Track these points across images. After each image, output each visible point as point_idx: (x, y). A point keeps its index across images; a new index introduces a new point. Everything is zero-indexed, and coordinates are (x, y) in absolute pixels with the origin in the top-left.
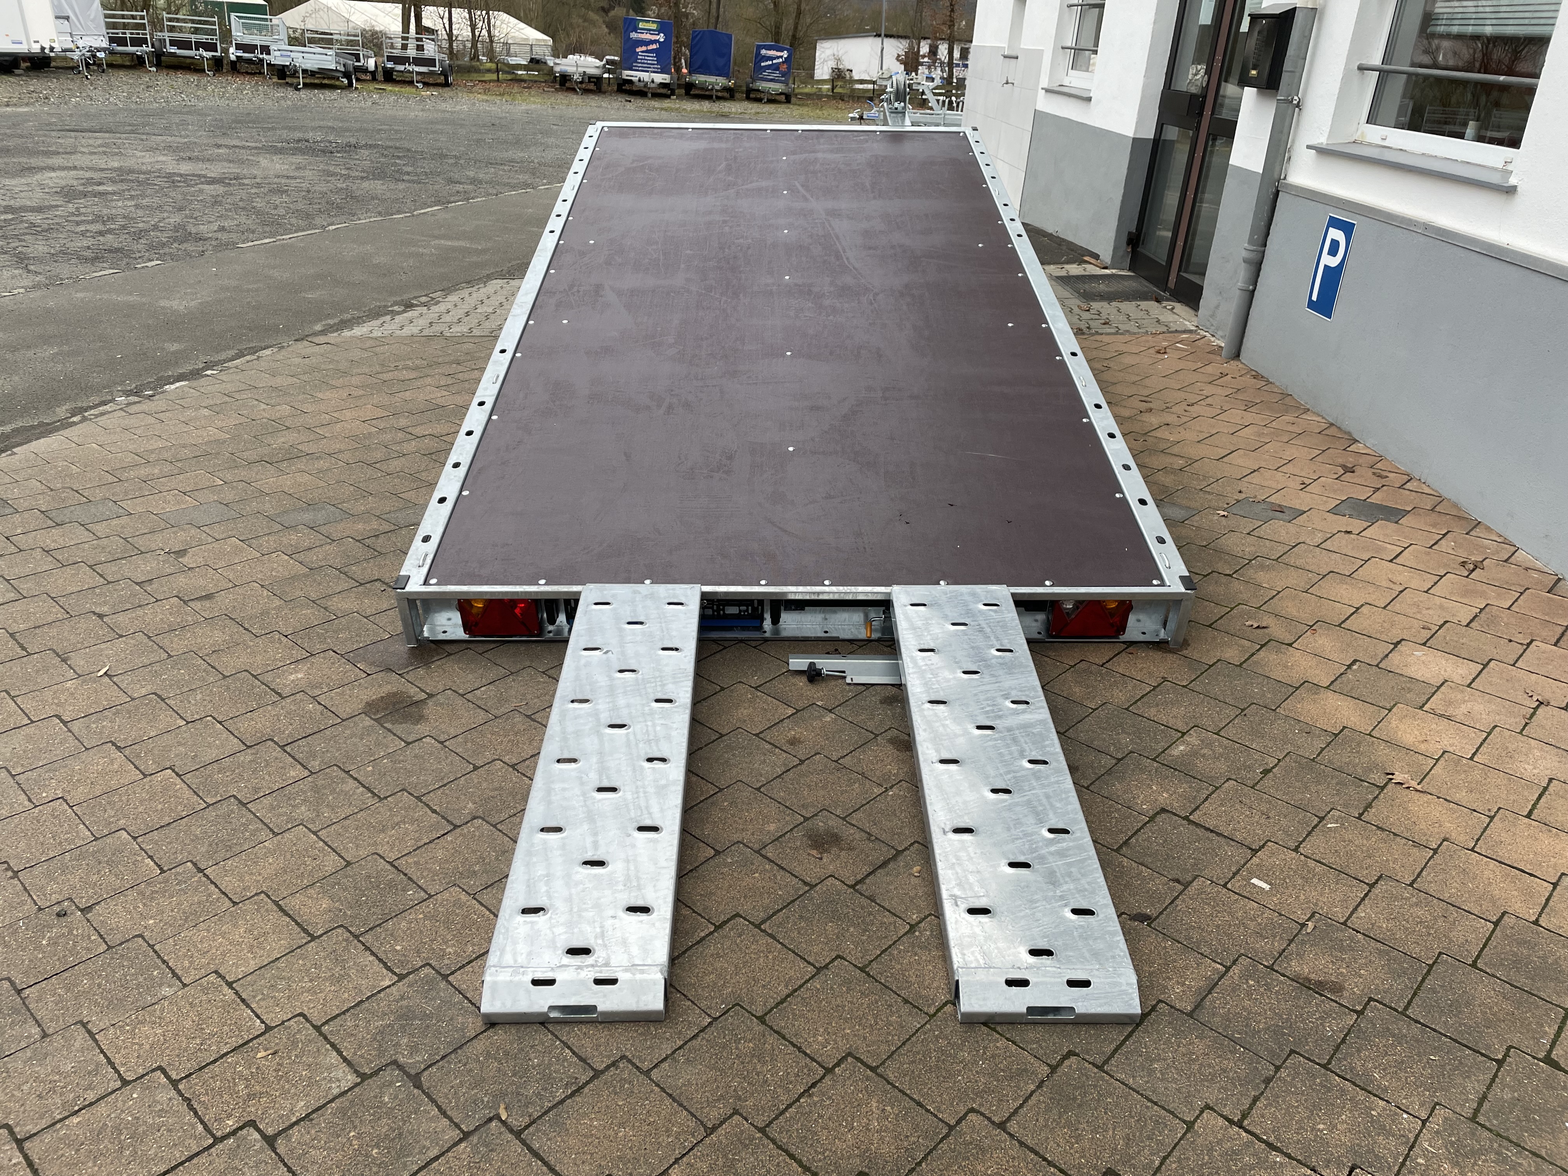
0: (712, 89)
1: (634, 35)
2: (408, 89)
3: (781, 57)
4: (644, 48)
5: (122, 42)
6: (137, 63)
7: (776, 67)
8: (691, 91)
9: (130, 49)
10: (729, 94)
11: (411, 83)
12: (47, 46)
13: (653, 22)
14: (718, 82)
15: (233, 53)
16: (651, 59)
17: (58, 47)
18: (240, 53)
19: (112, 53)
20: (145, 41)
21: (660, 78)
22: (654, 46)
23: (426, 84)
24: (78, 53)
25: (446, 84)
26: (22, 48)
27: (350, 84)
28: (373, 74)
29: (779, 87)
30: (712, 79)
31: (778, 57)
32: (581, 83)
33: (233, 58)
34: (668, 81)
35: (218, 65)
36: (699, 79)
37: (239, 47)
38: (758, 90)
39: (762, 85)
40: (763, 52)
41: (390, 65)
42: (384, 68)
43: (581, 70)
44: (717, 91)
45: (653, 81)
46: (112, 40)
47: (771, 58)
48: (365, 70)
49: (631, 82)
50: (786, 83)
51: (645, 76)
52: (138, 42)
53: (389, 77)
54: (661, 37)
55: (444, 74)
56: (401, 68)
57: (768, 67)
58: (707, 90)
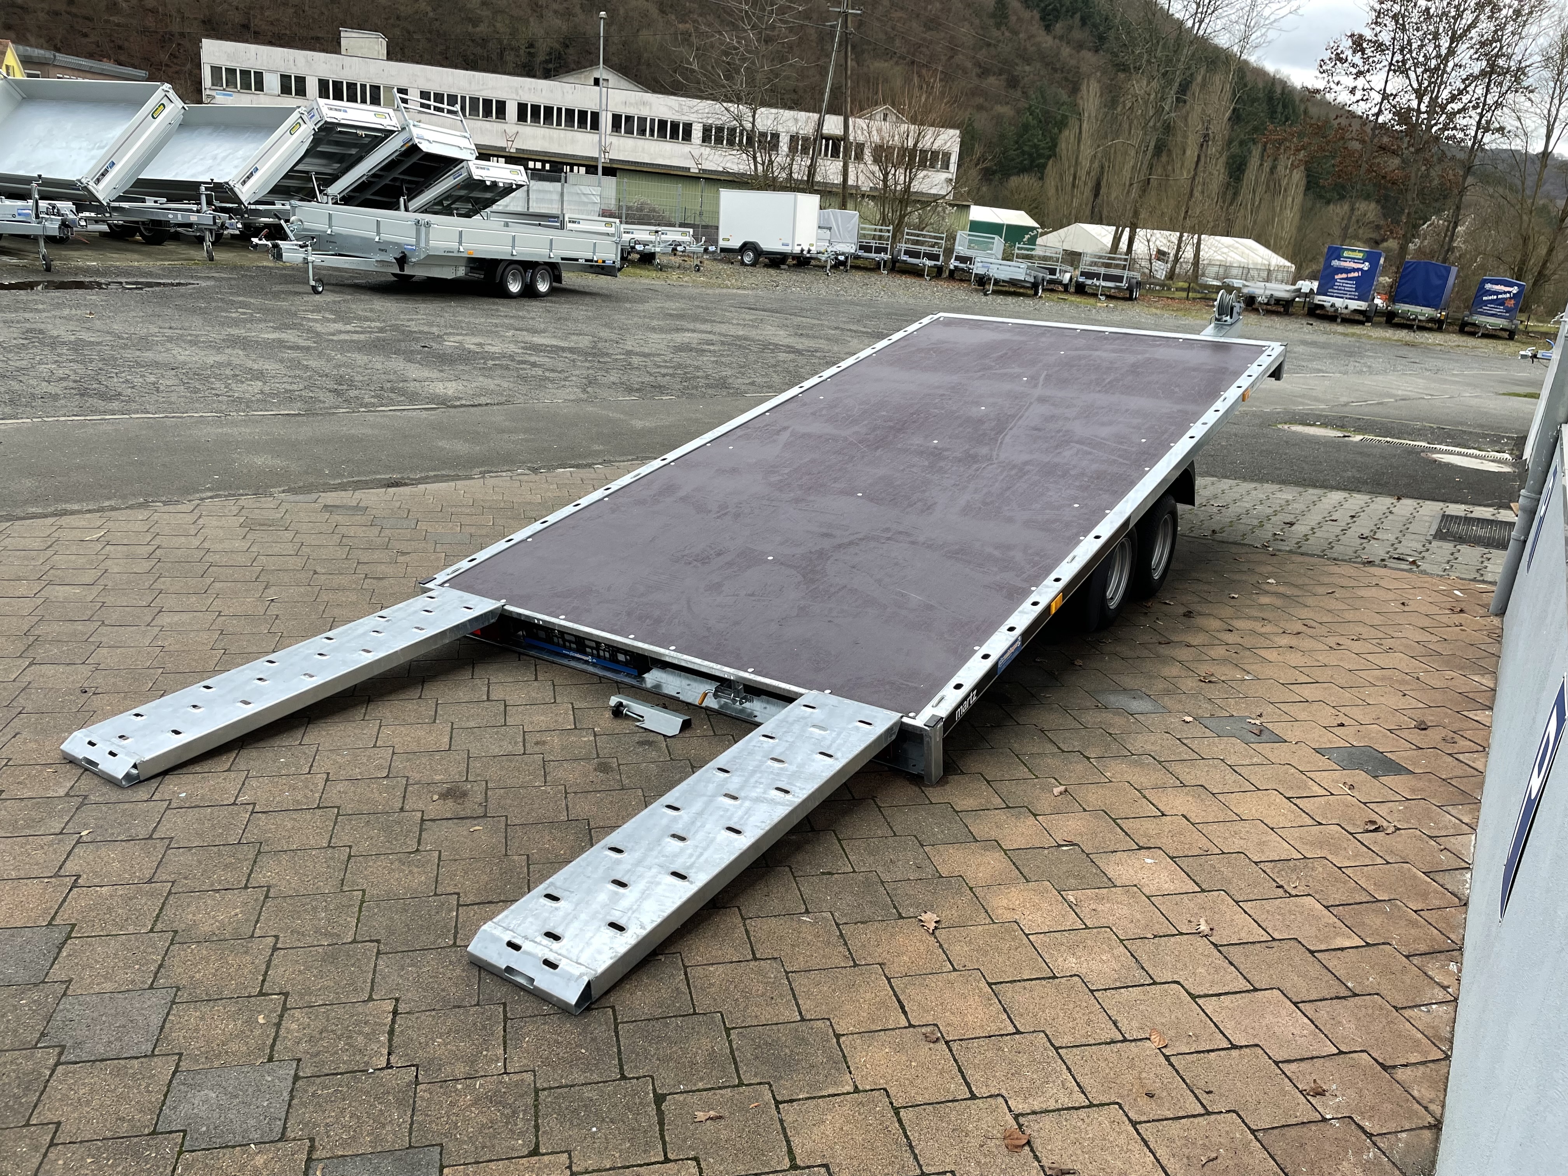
0: (1414, 320)
1: (1335, 263)
2: (1092, 301)
3: (1509, 292)
4: (1344, 276)
5: (867, 249)
6: (876, 268)
7: (1501, 302)
8: (1390, 319)
9: (873, 255)
10: (1437, 326)
11: (1095, 295)
12: (806, 249)
13: (1360, 251)
14: (1427, 312)
15: (953, 263)
16: (1351, 286)
17: (814, 250)
18: (957, 264)
19: (857, 257)
20: (885, 250)
21: (1354, 305)
22: (1356, 274)
23: (1110, 297)
24: (826, 255)
25: (1130, 299)
26: (787, 249)
27: (1036, 293)
28: (1066, 287)
29: (1501, 323)
30: (1418, 309)
31: (1505, 293)
32: (1267, 304)
33: (952, 267)
34: (1363, 308)
35: (938, 273)
36: (1402, 308)
37: (958, 258)
38: (1474, 324)
39: (1479, 319)
40: (1488, 286)
41: (1081, 279)
42: (1077, 281)
43: (1268, 293)
44: (1420, 321)
45: (1346, 308)
46: (861, 248)
47: (1497, 293)
48: (1060, 283)
49: (1322, 307)
50: (1510, 319)
51: (1339, 303)
52: (879, 250)
53: (1080, 290)
54: (1366, 266)
55: (1130, 289)
56: (1089, 282)
57: (1492, 301)
58: (1409, 319)
